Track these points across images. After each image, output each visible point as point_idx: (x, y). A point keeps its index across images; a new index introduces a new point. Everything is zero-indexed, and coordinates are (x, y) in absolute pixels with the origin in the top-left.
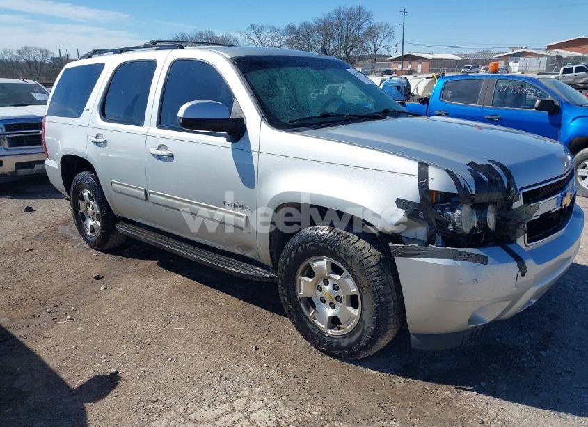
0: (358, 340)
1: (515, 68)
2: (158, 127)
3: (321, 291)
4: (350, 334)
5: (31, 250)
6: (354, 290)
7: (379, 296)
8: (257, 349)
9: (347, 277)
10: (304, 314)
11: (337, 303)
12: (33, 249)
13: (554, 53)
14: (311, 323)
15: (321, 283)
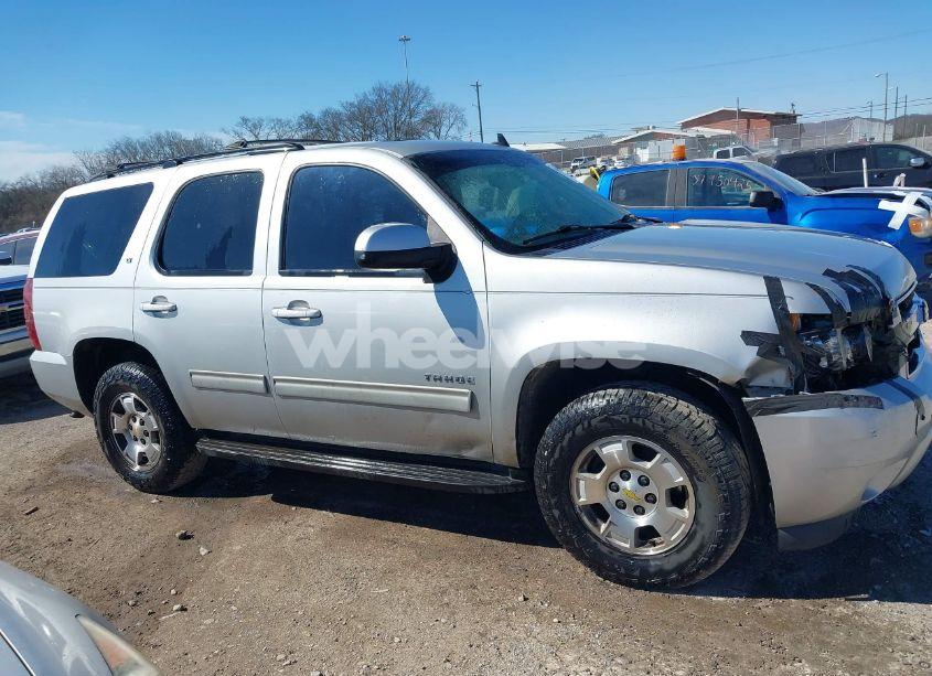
0: (695, 555)
1: (644, 156)
2: (282, 274)
3: (617, 490)
4: (679, 549)
5: (33, 511)
6: (680, 479)
7: (727, 480)
8: (525, 599)
9: (665, 460)
10: (590, 531)
11: (646, 505)
12: (36, 509)
13: (692, 132)
14: (604, 543)
15: (617, 479)
